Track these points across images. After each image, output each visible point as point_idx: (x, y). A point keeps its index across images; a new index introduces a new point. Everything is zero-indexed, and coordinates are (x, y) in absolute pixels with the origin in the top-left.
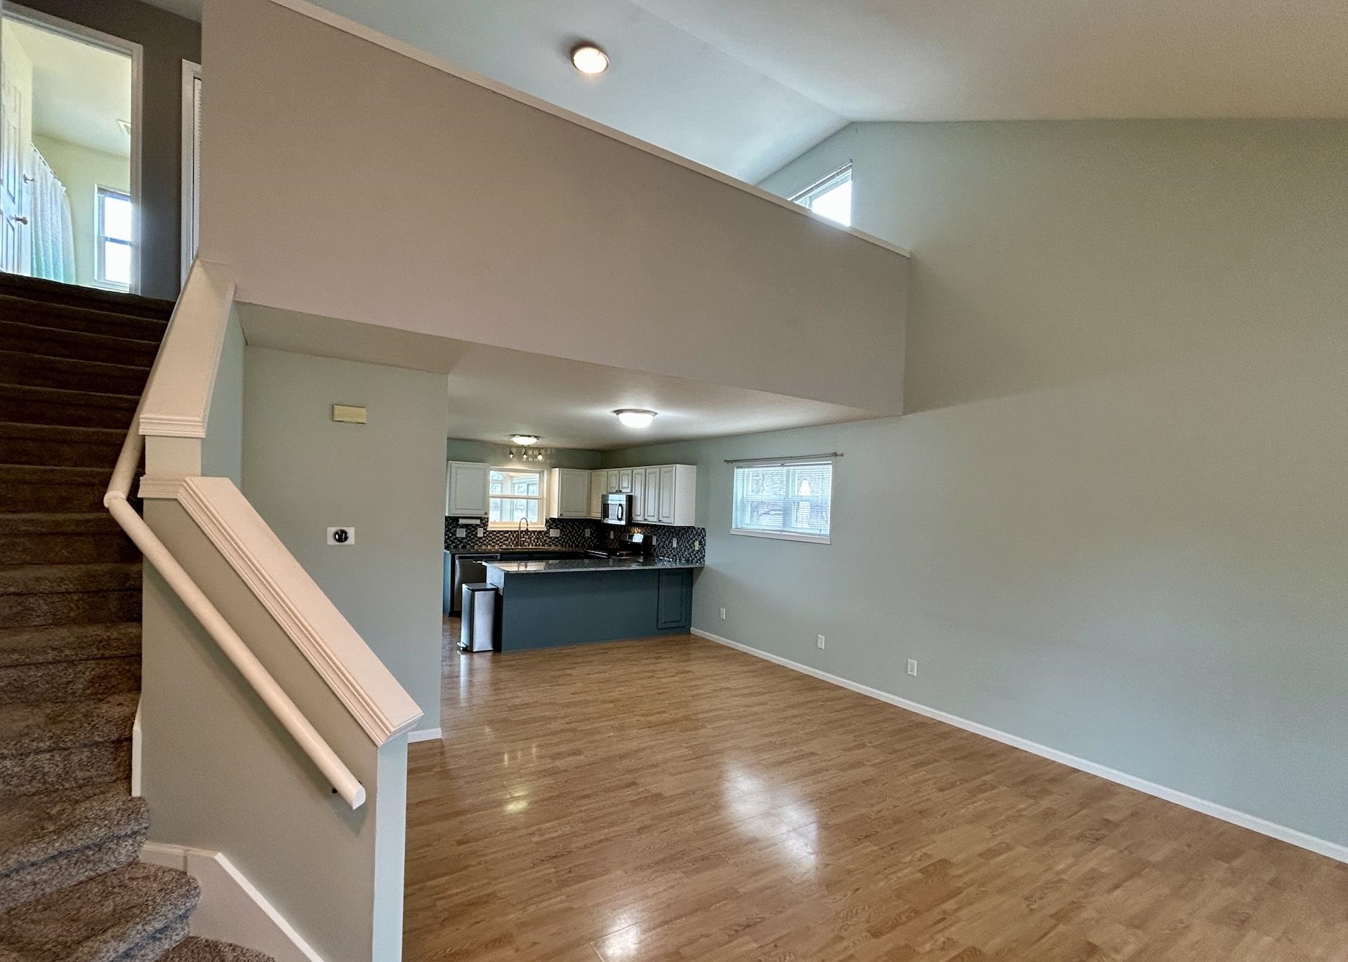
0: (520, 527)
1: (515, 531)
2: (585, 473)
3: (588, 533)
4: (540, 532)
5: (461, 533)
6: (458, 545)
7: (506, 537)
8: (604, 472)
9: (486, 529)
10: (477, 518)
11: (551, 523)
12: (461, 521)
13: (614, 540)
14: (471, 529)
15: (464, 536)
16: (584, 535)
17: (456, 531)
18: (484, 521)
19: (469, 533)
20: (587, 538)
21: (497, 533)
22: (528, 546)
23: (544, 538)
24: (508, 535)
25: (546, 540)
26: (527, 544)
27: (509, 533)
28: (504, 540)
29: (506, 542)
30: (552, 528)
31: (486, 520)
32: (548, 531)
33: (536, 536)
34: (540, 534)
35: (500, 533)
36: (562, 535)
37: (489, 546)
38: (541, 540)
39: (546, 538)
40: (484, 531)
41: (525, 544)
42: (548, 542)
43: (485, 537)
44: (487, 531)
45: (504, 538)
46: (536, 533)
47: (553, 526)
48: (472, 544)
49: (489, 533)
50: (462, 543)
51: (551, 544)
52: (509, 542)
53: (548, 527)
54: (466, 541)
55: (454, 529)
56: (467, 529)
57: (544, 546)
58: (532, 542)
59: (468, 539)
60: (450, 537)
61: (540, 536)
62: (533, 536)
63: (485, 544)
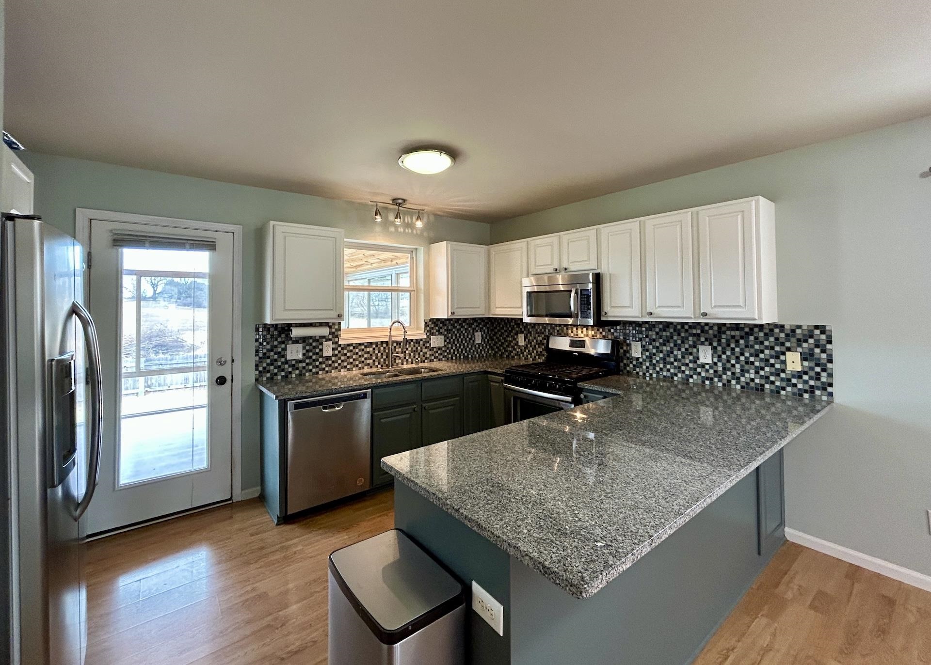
0: (390, 336)
1: (382, 343)
2: (481, 249)
3: (478, 338)
4: (418, 341)
5: (295, 352)
6: (290, 373)
7: (368, 352)
8: (520, 245)
9: (337, 343)
10: (321, 325)
11: (435, 325)
12: (296, 332)
13: (526, 347)
14: (312, 344)
15: (300, 357)
16: (474, 341)
17: (285, 349)
18: (335, 332)
19: (308, 351)
20: (477, 346)
21: (354, 348)
22: (403, 364)
23: (424, 351)
24: (371, 349)
25: (426, 353)
26: (400, 361)
27: (374, 346)
28: (365, 359)
29: (368, 361)
30: (433, 334)
31: (337, 327)
32: (428, 339)
33: (412, 348)
34: (417, 345)
35: (360, 347)
36: (446, 343)
37: (342, 370)
38: (419, 354)
39: (426, 350)
40: (334, 346)
41: (397, 361)
42: (428, 356)
43: (337, 355)
44: (340, 346)
45: (366, 356)
46: (412, 343)
47: (435, 331)
48: (314, 370)
49: (342, 349)
50: (297, 369)
51: (433, 358)
52: (374, 361)
53: (428, 334)
54: (304, 365)
55: (283, 346)
56: (305, 344)
57: (424, 362)
58: (407, 358)
59: (307, 361)
60: (276, 360)
61: (417, 348)
62: (407, 349)
63: (336, 368)
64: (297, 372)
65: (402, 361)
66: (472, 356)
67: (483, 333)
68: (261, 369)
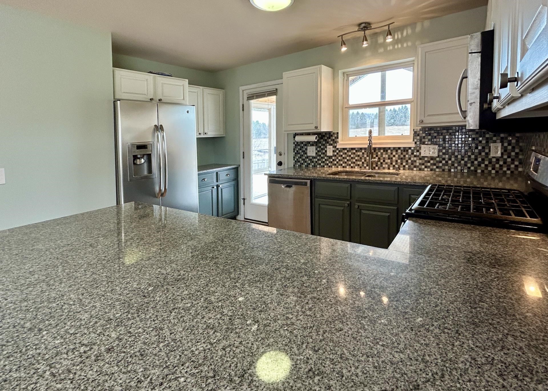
4: (406, 150)
5: (311, 152)
6: (309, 164)
7: (359, 156)
9: (335, 147)
11: (427, 134)
14: (321, 147)
15: (314, 155)
16: (487, 154)
17: (306, 149)
18: (334, 139)
19: (318, 151)
20: (494, 160)
21: (348, 151)
22: (389, 169)
23: (412, 159)
24: (361, 153)
25: (415, 161)
26: (387, 166)
27: (363, 151)
28: (356, 160)
29: (358, 163)
30: (424, 143)
31: (336, 136)
32: (418, 148)
33: (399, 156)
34: (404, 153)
35: (352, 151)
36: (441, 154)
37: (339, 167)
38: (407, 161)
39: (415, 159)
40: (334, 149)
41: (384, 166)
42: (418, 164)
43: (335, 156)
44: (338, 149)
45: (356, 158)
46: (399, 151)
47: (427, 140)
48: (322, 164)
49: (339, 151)
50: (313, 162)
51: (423, 167)
52: (363, 163)
53: (418, 143)
54: (316, 160)
55: (306, 147)
56: (317, 147)
57: (412, 170)
58: (394, 164)
59: (318, 158)
60: (302, 155)
61: (405, 156)
62: (394, 156)
63: (335, 165)
64: (313, 164)
65: (389, 166)
66: (483, 171)
67: (506, 144)
68: (296, 160)
